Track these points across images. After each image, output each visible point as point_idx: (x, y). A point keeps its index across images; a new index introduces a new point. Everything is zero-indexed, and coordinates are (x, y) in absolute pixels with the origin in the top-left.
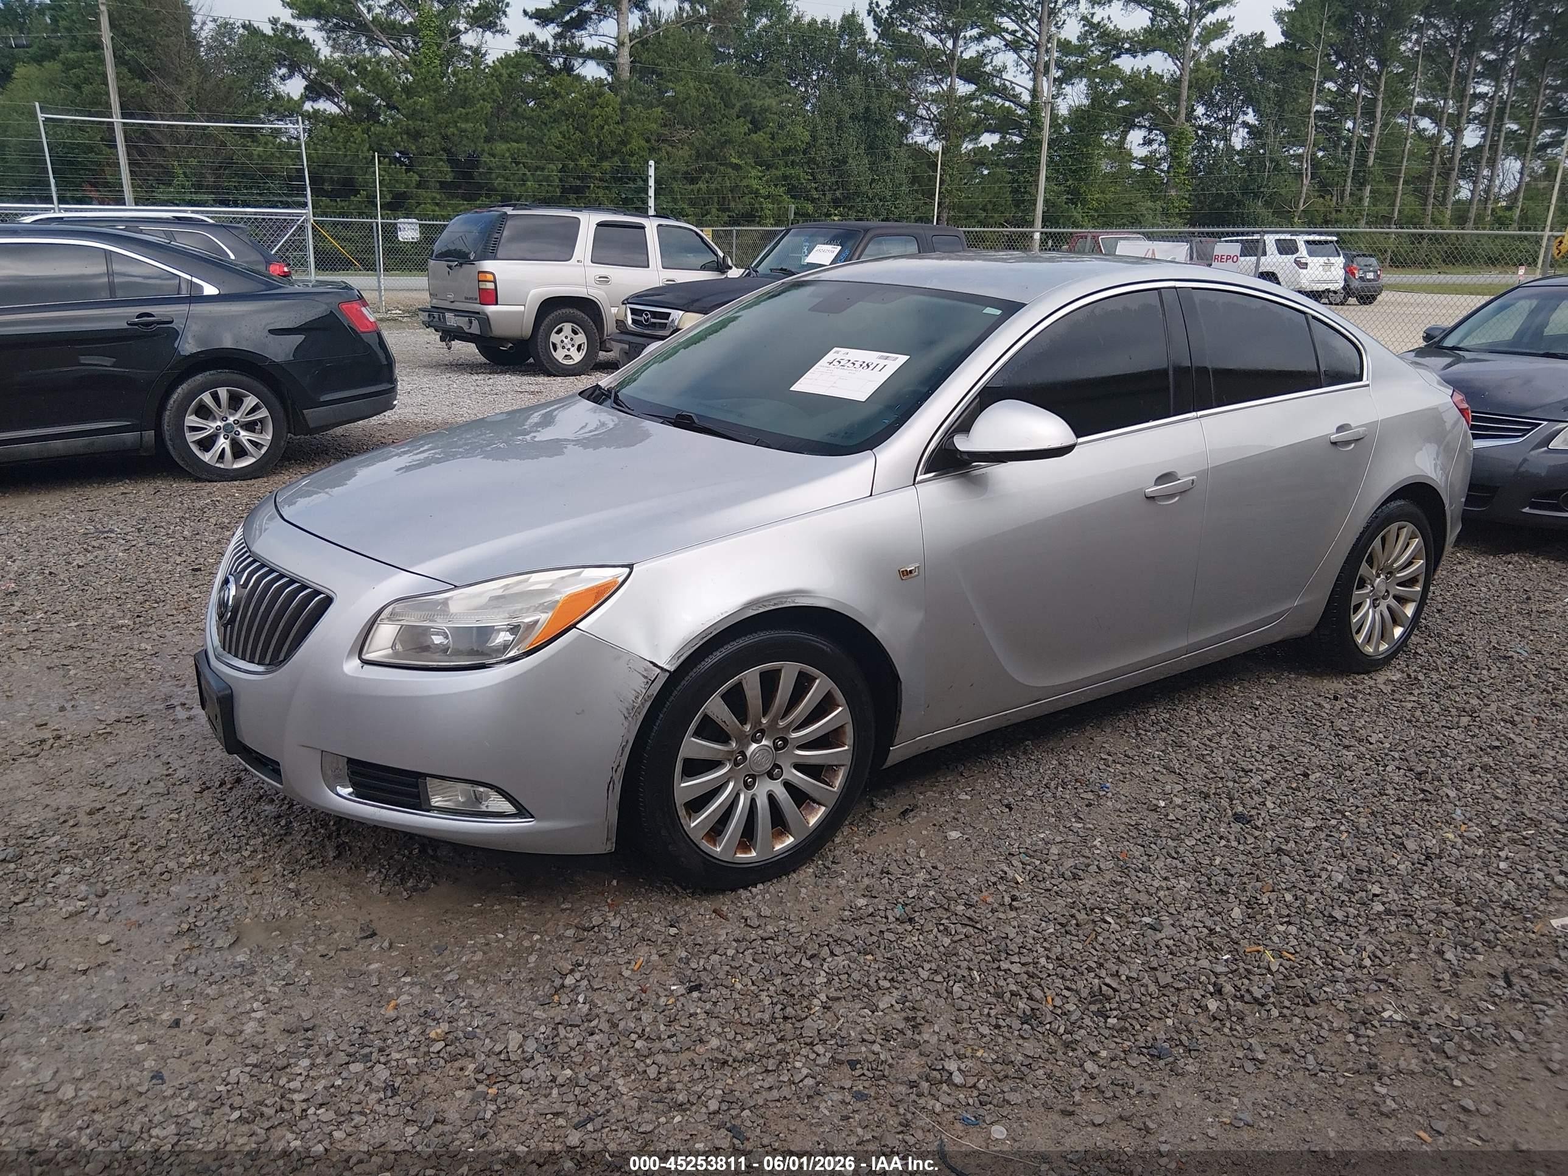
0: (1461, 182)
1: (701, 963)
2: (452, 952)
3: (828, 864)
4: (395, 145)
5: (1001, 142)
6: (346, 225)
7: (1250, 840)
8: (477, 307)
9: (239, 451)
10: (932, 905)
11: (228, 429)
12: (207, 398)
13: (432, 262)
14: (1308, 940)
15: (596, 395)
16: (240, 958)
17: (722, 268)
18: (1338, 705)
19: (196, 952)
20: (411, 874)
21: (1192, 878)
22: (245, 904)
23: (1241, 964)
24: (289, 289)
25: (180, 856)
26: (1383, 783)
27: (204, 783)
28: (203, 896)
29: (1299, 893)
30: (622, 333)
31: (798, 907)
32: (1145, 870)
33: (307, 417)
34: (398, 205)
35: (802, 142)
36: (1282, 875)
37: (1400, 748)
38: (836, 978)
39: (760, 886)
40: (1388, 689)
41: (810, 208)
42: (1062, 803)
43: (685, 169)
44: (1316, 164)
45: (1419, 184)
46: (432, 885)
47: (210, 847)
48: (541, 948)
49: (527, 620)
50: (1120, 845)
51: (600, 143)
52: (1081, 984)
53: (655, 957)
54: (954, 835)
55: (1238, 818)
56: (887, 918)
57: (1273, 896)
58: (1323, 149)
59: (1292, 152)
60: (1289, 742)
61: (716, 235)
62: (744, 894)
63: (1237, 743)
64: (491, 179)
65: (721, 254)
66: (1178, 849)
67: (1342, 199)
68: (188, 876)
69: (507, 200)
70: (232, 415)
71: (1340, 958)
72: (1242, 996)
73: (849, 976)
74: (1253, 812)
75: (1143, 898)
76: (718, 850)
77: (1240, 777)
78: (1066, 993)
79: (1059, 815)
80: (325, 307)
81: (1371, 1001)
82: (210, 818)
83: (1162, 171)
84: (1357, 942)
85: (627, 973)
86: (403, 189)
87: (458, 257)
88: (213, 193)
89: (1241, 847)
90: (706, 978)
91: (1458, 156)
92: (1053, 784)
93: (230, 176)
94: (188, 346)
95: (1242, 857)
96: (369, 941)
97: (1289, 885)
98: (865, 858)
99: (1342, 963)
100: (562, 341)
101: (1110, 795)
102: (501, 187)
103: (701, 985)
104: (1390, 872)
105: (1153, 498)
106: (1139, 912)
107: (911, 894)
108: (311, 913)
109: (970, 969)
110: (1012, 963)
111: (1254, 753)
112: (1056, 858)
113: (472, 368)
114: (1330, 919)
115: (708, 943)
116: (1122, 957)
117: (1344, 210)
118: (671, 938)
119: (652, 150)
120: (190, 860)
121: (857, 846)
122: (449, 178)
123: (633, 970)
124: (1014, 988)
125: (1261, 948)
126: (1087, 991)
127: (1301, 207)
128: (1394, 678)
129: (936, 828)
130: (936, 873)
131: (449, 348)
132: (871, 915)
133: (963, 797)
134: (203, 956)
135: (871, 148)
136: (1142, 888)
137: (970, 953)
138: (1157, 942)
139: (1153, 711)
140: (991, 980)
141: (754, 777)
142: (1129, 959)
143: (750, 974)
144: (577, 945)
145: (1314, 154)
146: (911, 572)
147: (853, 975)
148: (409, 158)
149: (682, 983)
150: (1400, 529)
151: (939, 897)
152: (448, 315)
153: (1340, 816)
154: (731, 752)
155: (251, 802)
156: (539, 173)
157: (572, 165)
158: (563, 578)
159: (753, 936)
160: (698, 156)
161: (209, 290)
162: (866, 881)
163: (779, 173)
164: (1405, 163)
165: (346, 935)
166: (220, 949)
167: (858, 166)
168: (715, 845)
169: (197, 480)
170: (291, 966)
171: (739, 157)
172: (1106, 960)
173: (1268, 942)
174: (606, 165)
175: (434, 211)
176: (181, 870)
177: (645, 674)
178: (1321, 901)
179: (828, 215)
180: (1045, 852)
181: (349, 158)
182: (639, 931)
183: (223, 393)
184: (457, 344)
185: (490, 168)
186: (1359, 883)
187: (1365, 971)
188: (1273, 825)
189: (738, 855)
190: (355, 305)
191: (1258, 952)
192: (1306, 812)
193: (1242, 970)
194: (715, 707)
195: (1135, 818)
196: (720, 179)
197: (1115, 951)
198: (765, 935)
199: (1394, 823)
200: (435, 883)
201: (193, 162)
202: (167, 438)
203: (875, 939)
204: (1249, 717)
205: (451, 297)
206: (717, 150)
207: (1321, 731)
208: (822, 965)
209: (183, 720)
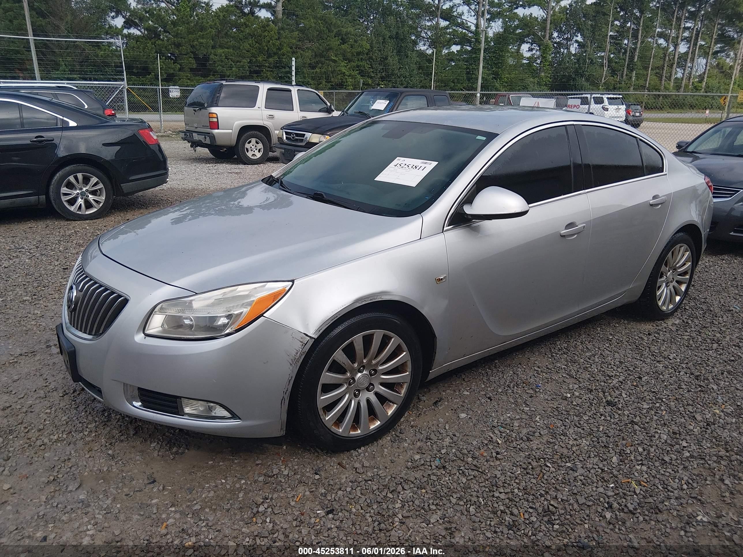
0: (678, 70)
1: (333, 497)
2: (197, 492)
3: (398, 434)
4: (168, 50)
5: (461, 50)
6: (144, 89)
7: (617, 416)
8: (209, 130)
9: (88, 205)
10: (455, 458)
11: (83, 194)
12: (72, 178)
13: (186, 108)
14: (653, 474)
15: (270, 181)
16: (81, 497)
17: (329, 111)
18: (651, 337)
19: (57, 493)
20: (175, 444)
21: (589, 439)
22: (85, 463)
23: (620, 490)
24: (113, 123)
25: (50, 435)
26: (679, 382)
27: (65, 391)
28: (62, 459)
29: (645, 446)
30: (281, 144)
31: (383, 460)
32: (565, 435)
33: (123, 188)
34: (170, 79)
35: (366, 49)
36: (635, 436)
37: (685, 362)
38: (406, 504)
39: (363, 448)
40: (674, 328)
41: (370, 81)
42: (517, 396)
43: (310, 62)
44: (610, 61)
45: (658, 71)
46: (186, 451)
47: (67, 429)
48: (245, 488)
49: (236, 313)
50: (550, 420)
51: (268, 49)
52: (538, 504)
53: (308, 493)
54: (463, 415)
55: (609, 403)
56: (431, 466)
57: (632, 448)
58: (614, 53)
59: (599, 55)
60: (629, 359)
61: (325, 95)
62: (354, 453)
63: (603, 360)
64: (215, 66)
65: (329, 104)
66: (580, 422)
67: (622, 77)
68: (54, 447)
69: (223, 77)
70: (84, 187)
71: (670, 484)
72: (623, 509)
73: (414, 502)
74: (616, 400)
75: (565, 451)
76: (341, 431)
77: (607, 380)
78: (531, 510)
79: (516, 403)
80: (131, 132)
81: (690, 510)
82: (67, 412)
83: (537, 64)
84: (678, 475)
85: (293, 503)
86: (172, 72)
87: (199, 106)
88: (79, 74)
89: (612, 420)
90: (336, 506)
91: (677, 57)
92: (512, 385)
93: (87, 66)
94: (62, 152)
95: (613, 426)
96: (152, 486)
97: (639, 442)
98: (417, 430)
99: (672, 488)
100: (251, 147)
101: (541, 391)
102: (220, 71)
103: (333, 510)
104: (689, 433)
105: (564, 236)
106: (564, 460)
107: (443, 451)
108: (120, 468)
109: (478, 497)
110: (500, 493)
111: (613, 366)
112: (517, 428)
113: (206, 160)
114: (663, 462)
115: (336, 484)
116: (558, 487)
117: (623, 83)
118: (316, 481)
119: (293, 53)
120: (56, 437)
121: (412, 423)
122: (195, 66)
123: (296, 501)
124: (502, 508)
125: (630, 480)
126: (541, 509)
127: (603, 81)
128: (676, 322)
129: (453, 411)
130: (455, 439)
131: (195, 151)
132: (423, 465)
133: (466, 393)
134: (61, 496)
135: (399, 52)
136: (564, 446)
137: (477, 487)
138: (575, 477)
139: (558, 343)
140: (490, 503)
141: (359, 391)
142: (561, 488)
143: (360, 503)
144: (265, 486)
145: (609, 56)
146: (442, 279)
147: (416, 502)
148: (175, 57)
149: (323, 509)
150: (680, 247)
151: (458, 453)
152: (194, 134)
153: (660, 401)
154: (348, 379)
155: (89, 402)
156: (238, 64)
157: (254, 60)
158: (255, 288)
159: (360, 479)
160: (316, 56)
161: (72, 124)
162: (419, 444)
163: (355, 64)
164: (652, 60)
165: (140, 482)
166: (71, 491)
167: (393, 61)
168: (339, 428)
169: (68, 220)
170: (109, 502)
171: (336, 56)
172: (549, 489)
173: (632, 476)
174: (271, 60)
175: (187, 82)
176: (51, 443)
177: (301, 340)
178: (657, 451)
179: (379, 85)
180: (511, 425)
181: (145, 57)
182: (299, 476)
183: (80, 176)
184: (199, 149)
185: (215, 62)
186: (675, 440)
187: (684, 492)
188: (627, 407)
189: (351, 433)
190: (146, 131)
191: (628, 482)
192: (643, 399)
193: (621, 494)
194: (339, 355)
195: (556, 405)
196: (326, 67)
197: (554, 484)
198: (366, 478)
199: (688, 405)
200: (188, 450)
201: (69, 59)
202: (52, 199)
203: (426, 479)
204: (607, 345)
205: (195, 125)
206: (325, 53)
207: (644, 353)
208: (398, 496)
209: (55, 354)
